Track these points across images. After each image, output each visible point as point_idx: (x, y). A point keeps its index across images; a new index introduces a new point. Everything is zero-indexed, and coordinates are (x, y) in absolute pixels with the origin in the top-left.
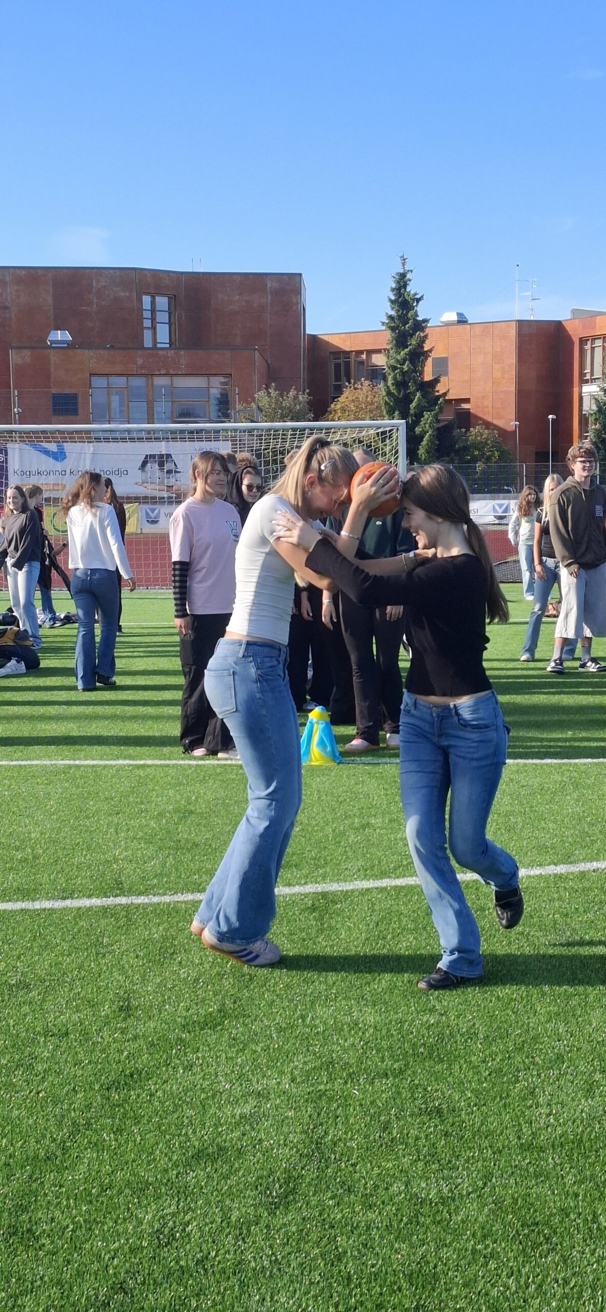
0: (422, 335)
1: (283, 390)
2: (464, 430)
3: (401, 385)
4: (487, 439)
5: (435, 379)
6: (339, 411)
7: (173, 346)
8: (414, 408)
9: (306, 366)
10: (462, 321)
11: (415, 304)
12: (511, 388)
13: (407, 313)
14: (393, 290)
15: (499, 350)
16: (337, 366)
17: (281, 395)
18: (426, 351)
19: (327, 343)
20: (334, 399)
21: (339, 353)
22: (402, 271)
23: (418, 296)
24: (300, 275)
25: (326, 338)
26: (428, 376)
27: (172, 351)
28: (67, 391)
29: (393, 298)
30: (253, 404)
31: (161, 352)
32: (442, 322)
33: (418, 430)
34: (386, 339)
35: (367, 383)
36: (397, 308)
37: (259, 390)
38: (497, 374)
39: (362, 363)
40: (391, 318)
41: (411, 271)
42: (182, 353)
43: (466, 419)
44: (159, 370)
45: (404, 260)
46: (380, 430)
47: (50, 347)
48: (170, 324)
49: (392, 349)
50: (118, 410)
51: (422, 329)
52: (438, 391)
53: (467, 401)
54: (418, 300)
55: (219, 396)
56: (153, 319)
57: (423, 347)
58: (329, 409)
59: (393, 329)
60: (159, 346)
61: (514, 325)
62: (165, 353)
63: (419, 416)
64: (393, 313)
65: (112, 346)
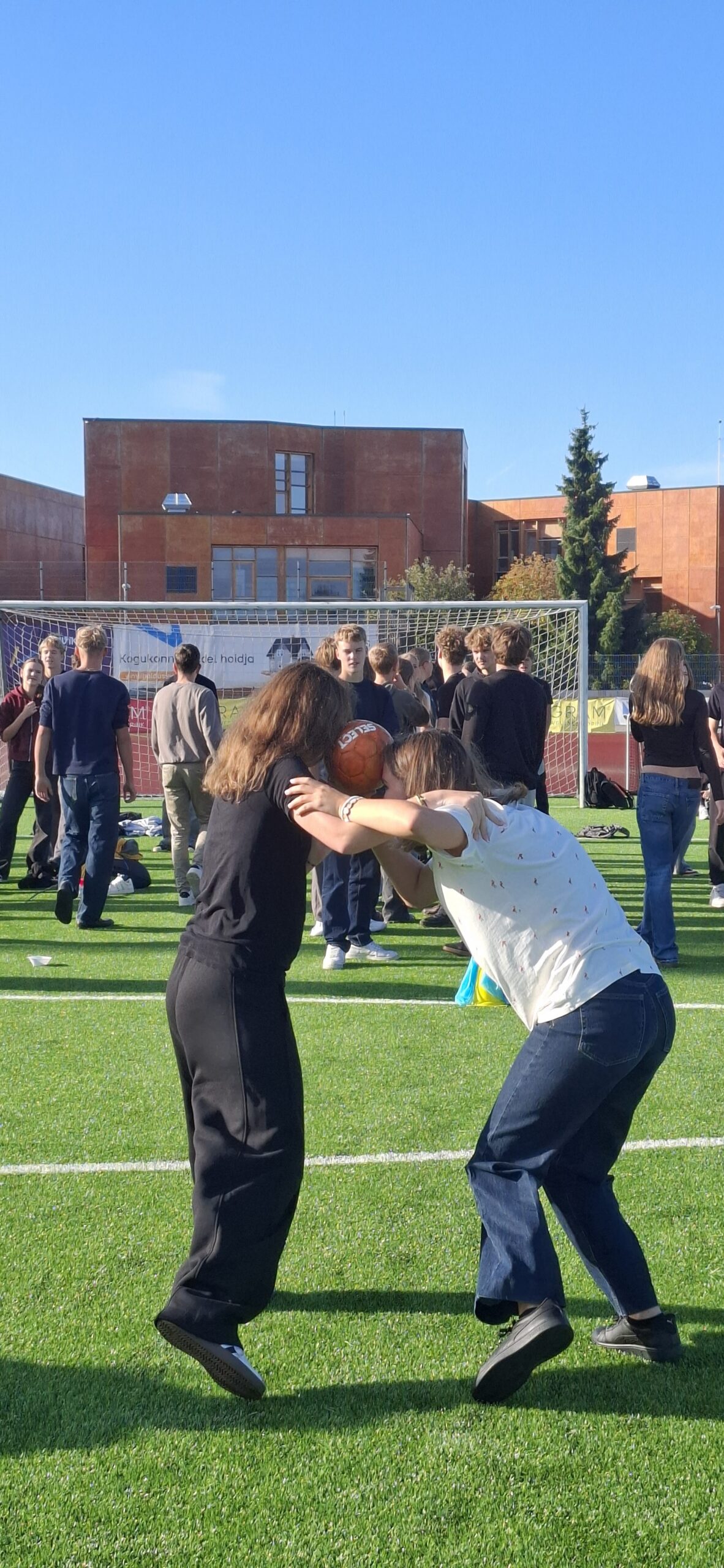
0: (606, 501)
1: (439, 564)
2: (654, 614)
3: (580, 560)
4: (683, 625)
5: (621, 553)
6: (506, 590)
7: (310, 512)
8: (596, 587)
9: (467, 538)
10: (653, 486)
11: (598, 466)
12: (713, 565)
13: (589, 475)
14: (571, 449)
15: (696, 520)
16: (504, 538)
17: (437, 571)
18: (611, 521)
19: (492, 511)
20: (499, 576)
21: (506, 522)
22: (582, 427)
23: (601, 457)
24: (462, 431)
25: (490, 505)
26: (612, 550)
27: (309, 518)
28: (184, 564)
29: (572, 458)
30: (403, 581)
31: (295, 520)
32: (628, 488)
33: (600, 613)
34: (561, 506)
35: (539, 557)
36: (575, 470)
37: (411, 564)
38: (695, 550)
39: (533, 534)
40: (569, 481)
41: (594, 427)
42: (321, 520)
43: (658, 602)
44: (293, 541)
45: (585, 414)
46: (557, 612)
47: (166, 513)
48: (307, 487)
49: (570, 518)
50: (243, 585)
51: (606, 495)
52: (624, 568)
53: (658, 580)
54: (601, 461)
55: (363, 572)
56: (287, 481)
57: (607, 516)
58: (494, 588)
59: (571, 494)
60: (293, 512)
61: (715, 491)
62: (300, 520)
63: (600, 597)
64: (571, 476)
65: (239, 512)
